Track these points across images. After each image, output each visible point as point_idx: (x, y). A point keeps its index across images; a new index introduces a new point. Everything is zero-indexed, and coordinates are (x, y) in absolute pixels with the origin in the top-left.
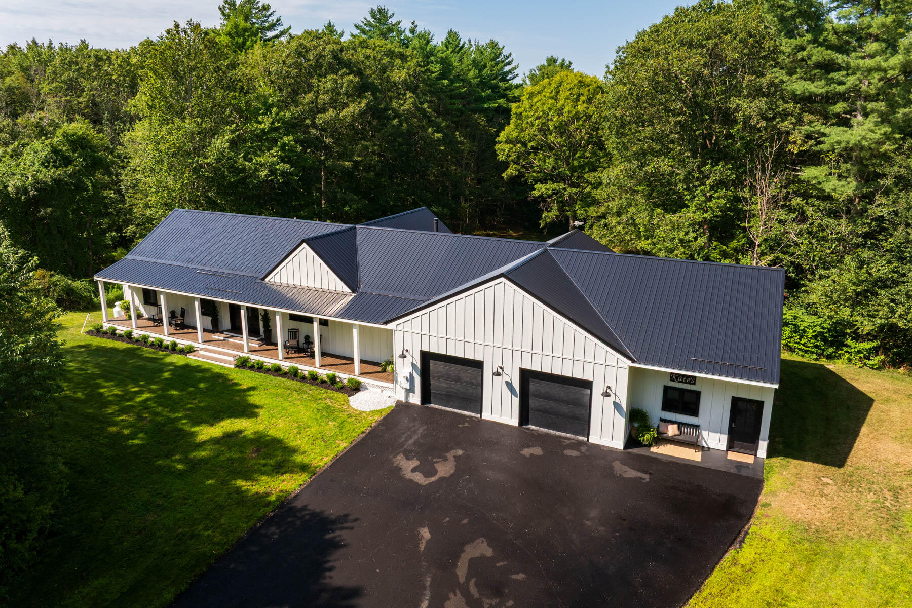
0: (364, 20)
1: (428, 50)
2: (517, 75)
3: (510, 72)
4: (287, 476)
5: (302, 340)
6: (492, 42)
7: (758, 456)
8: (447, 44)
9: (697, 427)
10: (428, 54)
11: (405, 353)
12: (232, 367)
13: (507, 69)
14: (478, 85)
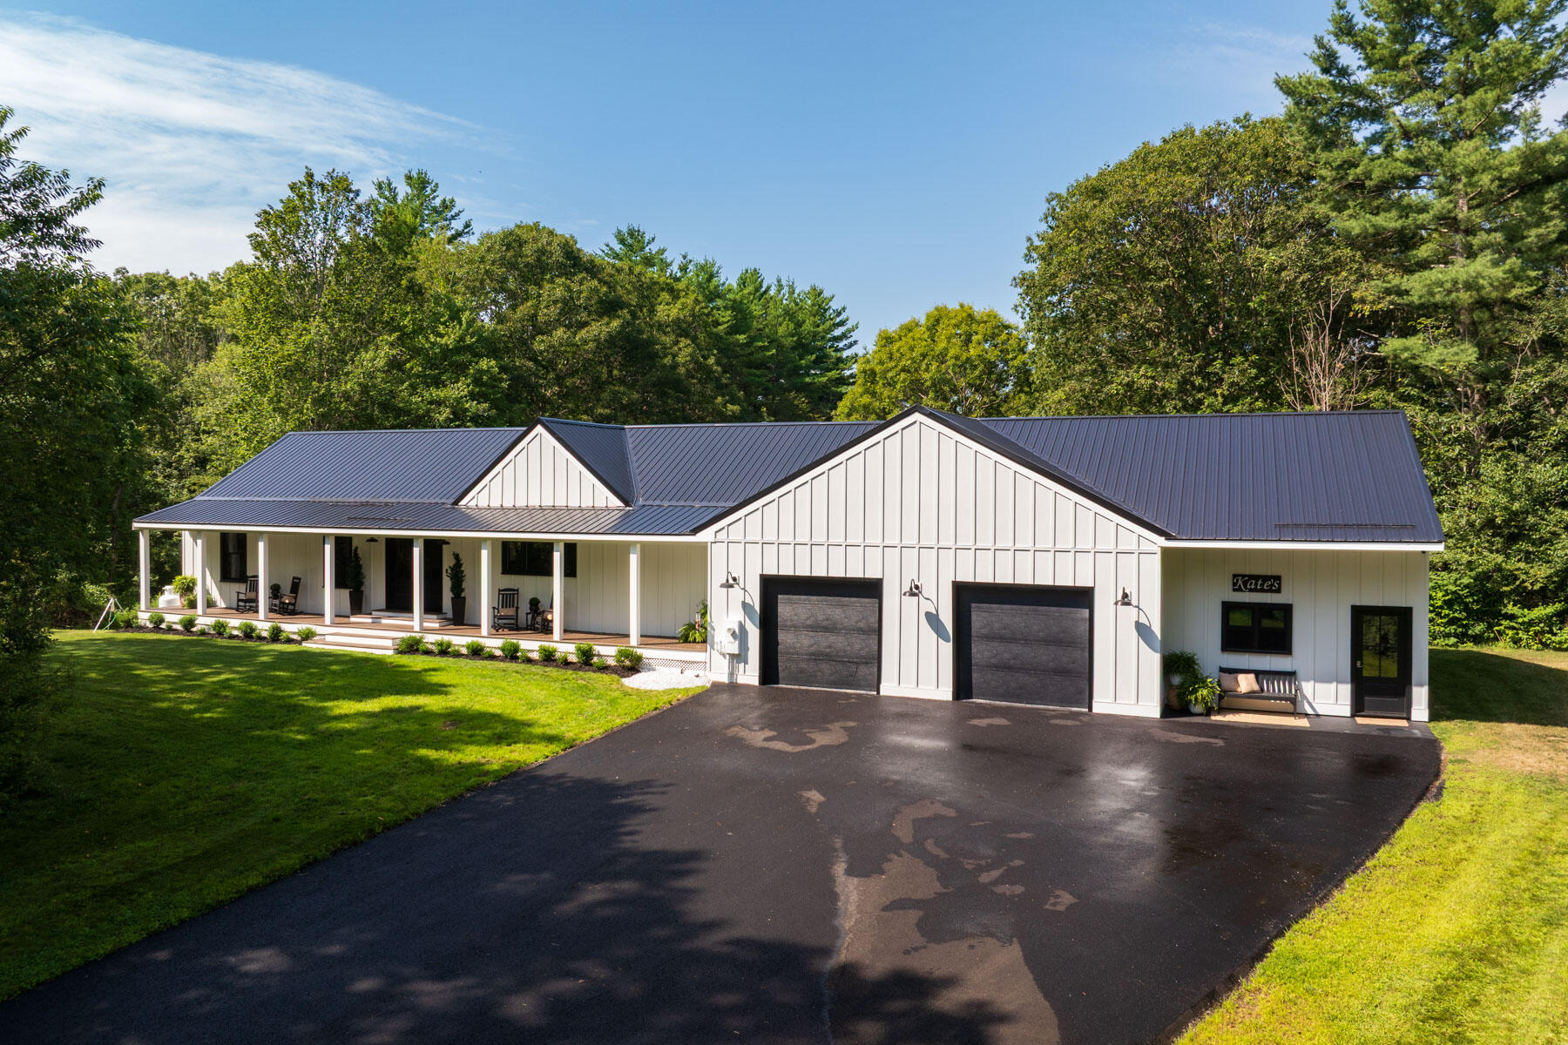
0: (605, 248)
1: (712, 288)
2: (856, 342)
3: (844, 336)
4: (520, 746)
5: (525, 608)
6: (814, 289)
7: (1413, 718)
8: (743, 283)
9: (1290, 675)
10: (711, 293)
11: (731, 581)
12: (390, 652)
13: (838, 332)
14: (794, 348)
